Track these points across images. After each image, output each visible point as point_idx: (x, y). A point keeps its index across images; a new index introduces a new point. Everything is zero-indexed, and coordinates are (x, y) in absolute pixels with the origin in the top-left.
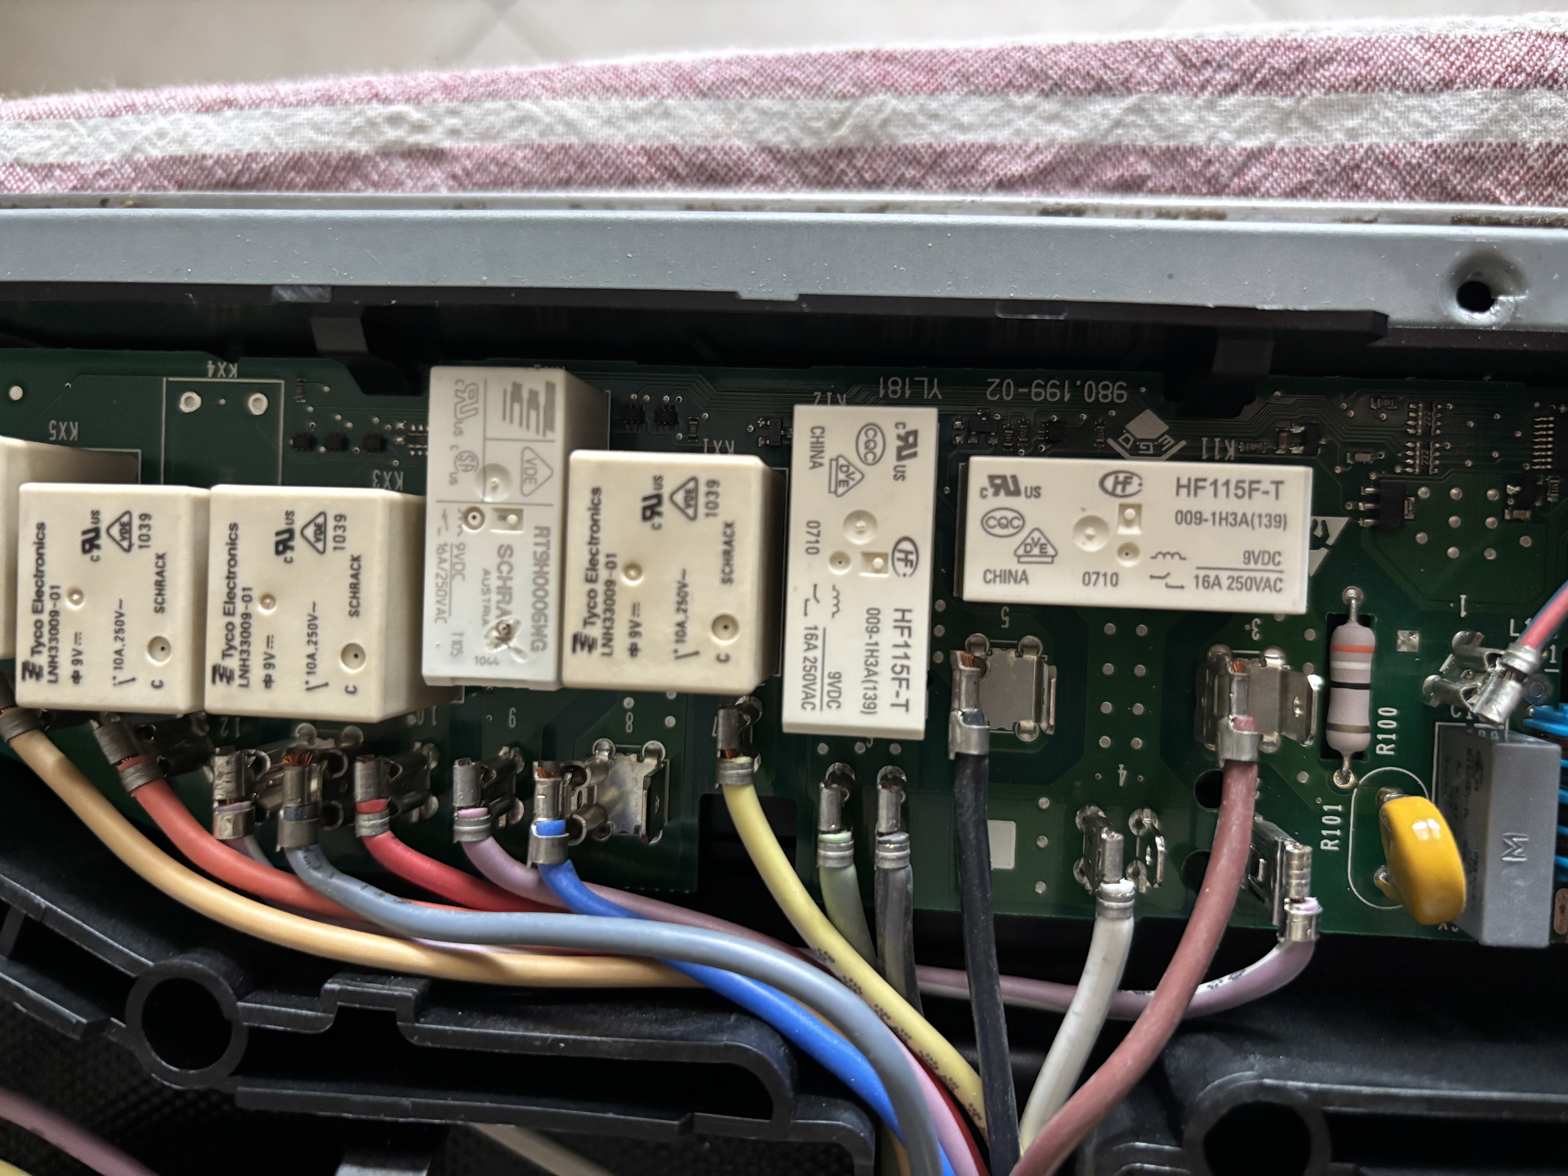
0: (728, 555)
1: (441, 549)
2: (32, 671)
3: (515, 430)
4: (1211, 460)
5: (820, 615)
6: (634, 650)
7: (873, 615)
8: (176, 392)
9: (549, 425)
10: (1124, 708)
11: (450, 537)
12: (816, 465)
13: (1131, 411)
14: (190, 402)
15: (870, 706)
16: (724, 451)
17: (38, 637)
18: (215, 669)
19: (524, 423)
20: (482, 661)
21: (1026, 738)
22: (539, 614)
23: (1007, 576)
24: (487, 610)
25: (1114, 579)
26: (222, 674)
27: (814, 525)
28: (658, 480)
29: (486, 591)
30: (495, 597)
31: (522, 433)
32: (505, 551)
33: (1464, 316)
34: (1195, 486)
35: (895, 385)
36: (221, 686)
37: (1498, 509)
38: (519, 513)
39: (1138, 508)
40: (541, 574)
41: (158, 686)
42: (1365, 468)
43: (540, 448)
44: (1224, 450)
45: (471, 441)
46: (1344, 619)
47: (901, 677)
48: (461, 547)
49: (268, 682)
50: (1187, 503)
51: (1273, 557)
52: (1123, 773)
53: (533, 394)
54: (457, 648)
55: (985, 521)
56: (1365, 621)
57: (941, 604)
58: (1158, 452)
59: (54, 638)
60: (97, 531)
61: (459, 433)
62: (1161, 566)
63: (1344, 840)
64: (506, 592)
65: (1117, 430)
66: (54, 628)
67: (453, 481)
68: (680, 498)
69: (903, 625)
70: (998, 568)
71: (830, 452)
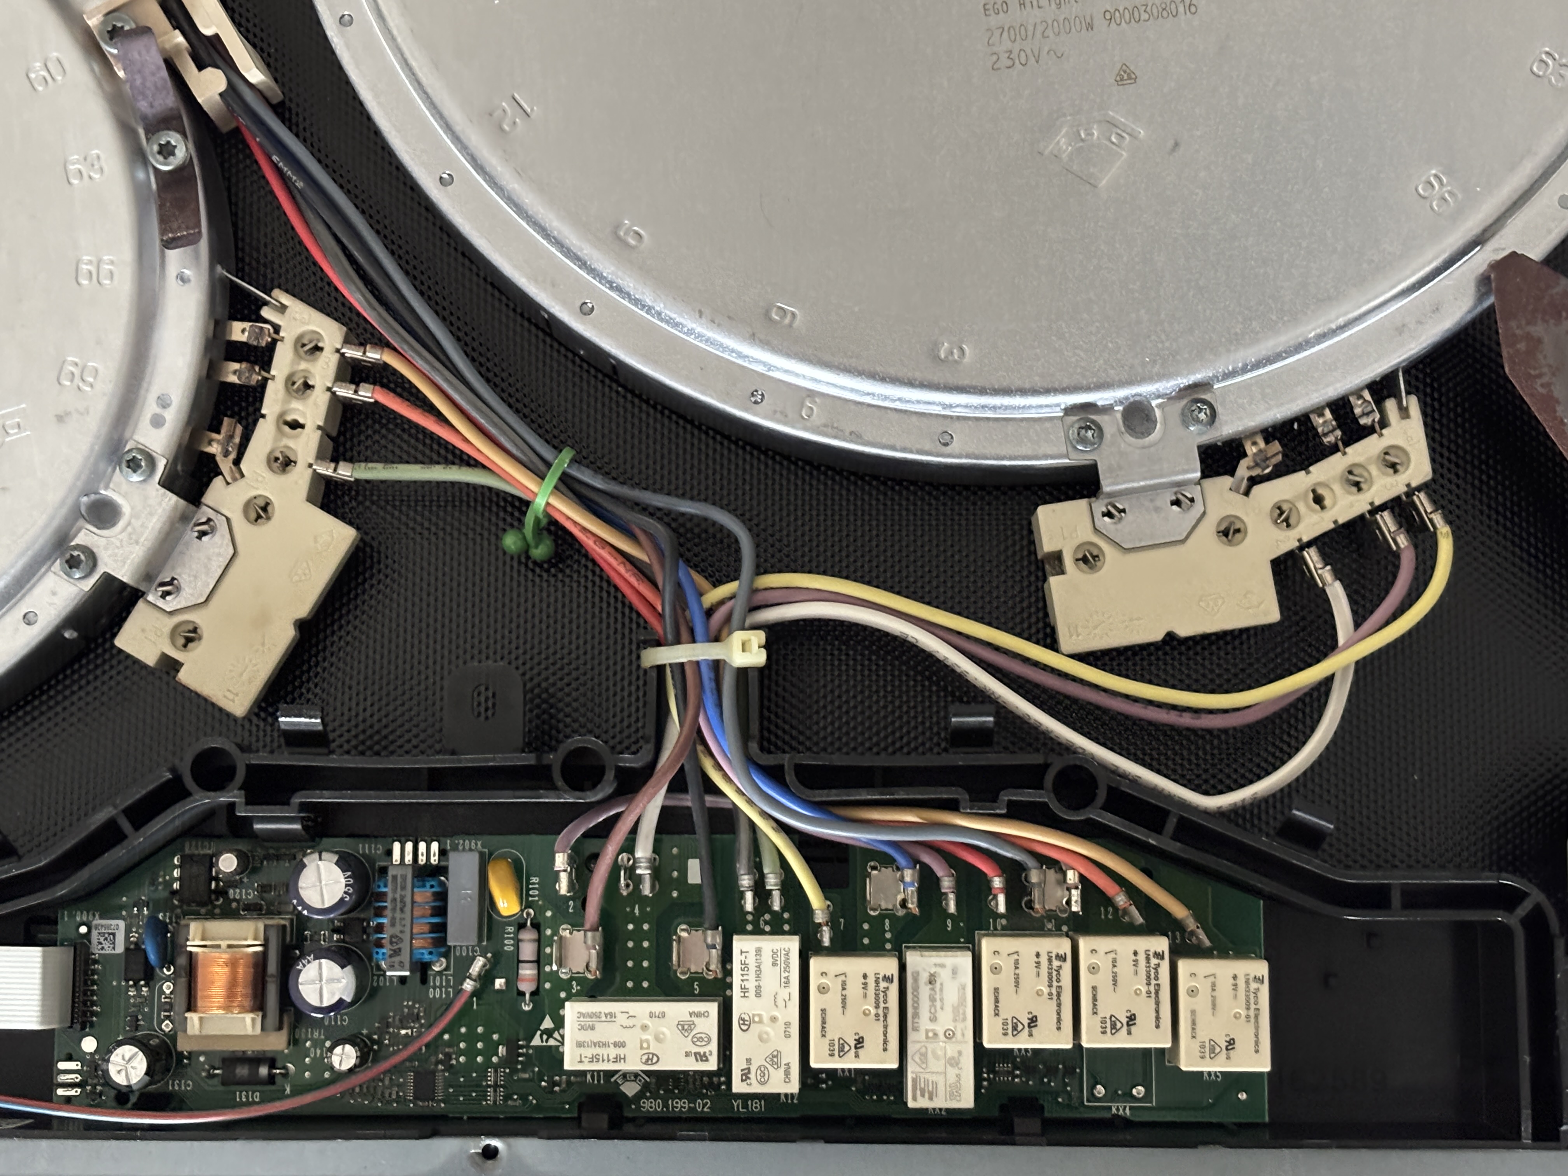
0: (824, 1022)
1: (964, 1019)
2: (1159, 956)
3: (931, 1078)
4: (599, 1072)
5: (783, 994)
6: (865, 976)
7: (758, 994)
8: (1147, 1097)
9: (914, 1081)
10: (638, 944)
11: (960, 1026)
12: (788, 1064)
13: (640, 1096)
14: (1139, 1091)
15: (758, 951)
16: (843, 1070)
17: (1157, 973)
18: (1065, 960)
19: (927, 1082)
20: (942, 966)
21: (684, 927)
22: (916, 989)
23: (698, 1015)
24: (941, 990)
25: (652, 1015)
26: (1062, 958)
27: (788, 1036)
28: (857, 1056)
29: (942, 1000)
30: (938, 997)
31: (927, 1076)
32: (933, 1019)
33: (495, 1142)
34: (617, 1059)
35: (756, 1106)
36: (1061, 952)
37: (461, 1053)
38: (927, 1037)
39: (642, 1048)
40: (916, 1008)
41: (1094, 951)
42: (524, 1070)
43: (918, 1069)
44: (593, 1077)
45: (952, 1072)
46: (533, 994)
47: (745, 966)
48: (955, 1020)
49: (1038, 955)
50: (621, 1051)
51: (582, 1028)
52: (637, 911)
53: (923, 1095)
54: (954, 972)
55: (709, 1040)
56: (523, 994)
57: (728, 992)
58: (625, 1075)
59: (1148, 973)
60: (1128, 1025)
61: (958, 1076)
62: (631, 1022)
63: (528, 883)
64: (932, 1000)
65: (646, 1087)
66: (1148, 977)
67: (960, 1053)
68: (847, 1048)
69: (744, 990)
70: (703, 1019)
71: (782, 1071)
